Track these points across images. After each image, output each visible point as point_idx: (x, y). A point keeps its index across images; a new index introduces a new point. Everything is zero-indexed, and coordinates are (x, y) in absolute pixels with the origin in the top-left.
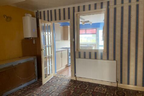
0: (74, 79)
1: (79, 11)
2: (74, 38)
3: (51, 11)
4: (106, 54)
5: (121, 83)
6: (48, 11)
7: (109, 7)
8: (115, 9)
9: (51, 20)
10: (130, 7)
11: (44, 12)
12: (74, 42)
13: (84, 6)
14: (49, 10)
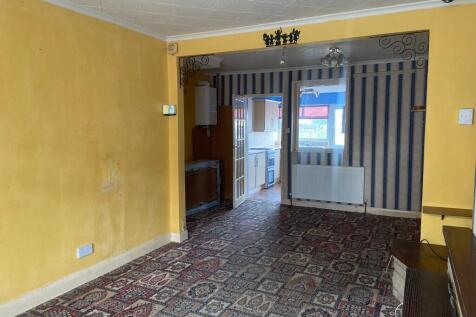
0: (288, 202)
1: (300, 78)
2: (289, 126)
3: (245, 76)
4: (347, 157)
5: (373, 205)
6: (239, 76)
7: (355, 76)
8: (364, 79)
9: (245, 93)
10: (388, 78)
11: (231, 76)
12: (289, 135)
13: (310, 72)
14: (242, 73)
